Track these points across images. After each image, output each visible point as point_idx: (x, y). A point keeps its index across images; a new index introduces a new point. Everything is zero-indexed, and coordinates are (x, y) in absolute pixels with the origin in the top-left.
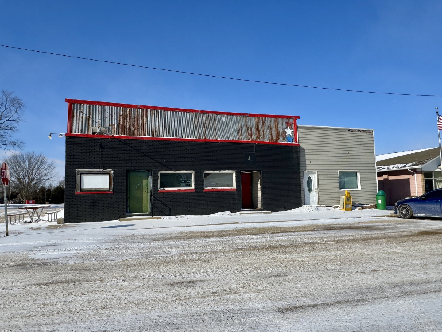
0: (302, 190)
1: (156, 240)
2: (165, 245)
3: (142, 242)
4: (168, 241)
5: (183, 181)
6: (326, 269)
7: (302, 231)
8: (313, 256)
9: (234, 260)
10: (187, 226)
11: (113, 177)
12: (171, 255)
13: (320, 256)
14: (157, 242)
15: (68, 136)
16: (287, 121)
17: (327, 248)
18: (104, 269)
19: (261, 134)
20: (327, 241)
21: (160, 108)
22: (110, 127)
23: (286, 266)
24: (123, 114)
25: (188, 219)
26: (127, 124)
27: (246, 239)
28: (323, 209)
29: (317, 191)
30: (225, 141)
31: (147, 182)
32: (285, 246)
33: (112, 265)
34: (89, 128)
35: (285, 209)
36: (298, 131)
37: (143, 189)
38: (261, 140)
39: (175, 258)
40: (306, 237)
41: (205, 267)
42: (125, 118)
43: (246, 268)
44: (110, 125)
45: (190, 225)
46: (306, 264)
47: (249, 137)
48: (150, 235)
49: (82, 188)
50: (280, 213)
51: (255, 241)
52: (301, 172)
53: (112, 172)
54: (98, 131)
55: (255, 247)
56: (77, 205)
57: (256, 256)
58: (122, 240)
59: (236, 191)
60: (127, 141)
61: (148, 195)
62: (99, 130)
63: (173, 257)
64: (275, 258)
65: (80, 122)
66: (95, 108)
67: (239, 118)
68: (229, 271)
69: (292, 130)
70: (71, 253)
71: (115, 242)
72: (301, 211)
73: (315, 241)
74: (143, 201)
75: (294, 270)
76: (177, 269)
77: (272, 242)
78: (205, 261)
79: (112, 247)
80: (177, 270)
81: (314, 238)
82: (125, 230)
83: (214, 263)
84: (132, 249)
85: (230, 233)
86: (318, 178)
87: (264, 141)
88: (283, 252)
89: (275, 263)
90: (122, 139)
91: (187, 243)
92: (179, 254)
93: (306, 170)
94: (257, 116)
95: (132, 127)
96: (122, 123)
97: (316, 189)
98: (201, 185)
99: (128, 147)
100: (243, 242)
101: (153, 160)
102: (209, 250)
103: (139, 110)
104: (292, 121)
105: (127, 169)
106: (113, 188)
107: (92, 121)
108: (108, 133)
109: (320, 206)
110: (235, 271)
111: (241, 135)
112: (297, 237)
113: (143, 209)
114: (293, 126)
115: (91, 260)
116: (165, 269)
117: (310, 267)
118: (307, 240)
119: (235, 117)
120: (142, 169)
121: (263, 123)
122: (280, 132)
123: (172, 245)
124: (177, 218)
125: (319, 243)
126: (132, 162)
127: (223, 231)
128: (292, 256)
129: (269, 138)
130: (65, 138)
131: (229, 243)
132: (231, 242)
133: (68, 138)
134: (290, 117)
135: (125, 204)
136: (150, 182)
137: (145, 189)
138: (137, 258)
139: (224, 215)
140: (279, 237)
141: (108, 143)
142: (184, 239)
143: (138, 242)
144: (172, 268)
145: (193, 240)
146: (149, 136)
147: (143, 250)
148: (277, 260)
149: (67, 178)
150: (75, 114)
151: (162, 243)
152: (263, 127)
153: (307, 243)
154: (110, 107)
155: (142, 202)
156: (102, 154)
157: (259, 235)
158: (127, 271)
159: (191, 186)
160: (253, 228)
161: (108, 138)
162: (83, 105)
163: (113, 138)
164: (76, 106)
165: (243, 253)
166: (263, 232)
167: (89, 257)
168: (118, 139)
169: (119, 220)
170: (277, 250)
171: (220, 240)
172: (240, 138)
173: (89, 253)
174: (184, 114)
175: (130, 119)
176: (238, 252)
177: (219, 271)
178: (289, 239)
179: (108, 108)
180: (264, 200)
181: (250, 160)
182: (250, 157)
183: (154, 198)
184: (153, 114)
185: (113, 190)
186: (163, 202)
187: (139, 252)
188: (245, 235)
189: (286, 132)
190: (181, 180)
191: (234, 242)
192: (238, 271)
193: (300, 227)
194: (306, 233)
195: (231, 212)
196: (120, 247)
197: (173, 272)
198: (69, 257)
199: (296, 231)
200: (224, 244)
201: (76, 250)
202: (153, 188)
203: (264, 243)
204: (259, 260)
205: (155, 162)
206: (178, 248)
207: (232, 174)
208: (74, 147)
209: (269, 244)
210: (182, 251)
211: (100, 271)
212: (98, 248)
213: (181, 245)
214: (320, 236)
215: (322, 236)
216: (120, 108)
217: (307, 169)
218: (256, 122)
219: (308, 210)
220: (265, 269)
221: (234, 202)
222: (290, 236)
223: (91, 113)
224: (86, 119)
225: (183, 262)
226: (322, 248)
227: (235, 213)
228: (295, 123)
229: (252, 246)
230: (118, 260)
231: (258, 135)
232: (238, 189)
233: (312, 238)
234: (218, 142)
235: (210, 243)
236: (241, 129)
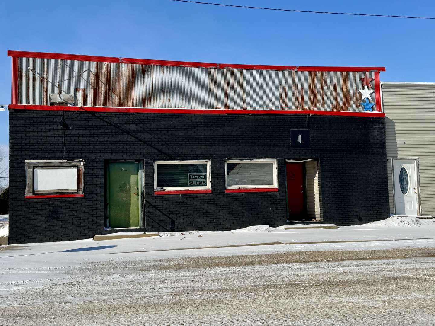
0: (389, 189)
1: (144, 270)
2: (157, 277)
3: (122, 274)
4: (163, 271)
5: (193, 177)
6: (413, 322)
7: (385, 258)
8: (395, 300)
9: (259, 304)
10: (196, 248)
11: (83, 171)
12: (162, 293)
13: (408, 300)
14: (145, 273)
15: (13, 109)
16: (363, 77)
17: (423, 288)
18: (52, 315)
19: (319, 99)
20: (425, 275)
21: (156, 62)
22: (77, 94)
23: (344, 316)
24: (98, 73)
25: (200, 236)
26: (103, 89)
27: (288, 269)
28: (427, 222)
29: (416, 191)
30: (259, 111)
31: (136, 179)
32: (350, 282)
33: (65, 310)
34: (45, 96)
35: (362, 221)
36: (382, 92)
37: (130, 189)
38: (319, 108)
39: (167, 298)
40: (390, 268)
41: (210, 314)
42: (100, 78)
43: (276, 317)
44: (77, 90)
45: (202, 246)
46: (380, 312)
47: (299, 104)
48: (137, 262)
49: (35, 188)
50: (351, 228)
51: (301, 273)
52: (388, 160)
53: (82, 163)
54: (59, 100)
55: (300, 282)
56: (29, 216)
57: (299, 298)
58: (91, 270)
59: (279, 191)
60: (104, 115)
61: (138, 200)
62: (60, 98)
63: (165, 297)
64: (329, 302)
65: (31, 86)
66: (53, 63)
67: (284, 73)
68: (248, 321)
69: (372, 91)
70: (9, 291)
71: (80, 273)
72: (388, 225)
73: (404, 275)
74: (131, 208)
75: (357, 323)
76: (166, 316)
77: (329, 276)
78: (213, 305)
79: (73, 281)
80: (165, 318)
81: (404, 269)
82: (100, 255)
83: (226, 308)
84: (104, 284)
85: (264, 259)
86: (418, 170)
87: (324, 109)
88: (344, 293)
89: (327, 310)
90: (97, 112)
91: (192, 274)
92: (175, 292)
93: (397, 157)
94: (312, 70)
95: (112, 93)
96: (95, 87)
97: (414, 188)
98: (220, 183)
99: (106, 124)
100: (282, 275)
101: (146, 145)
102: (224, 287)
103: (122, 66)
104: (371, 75)
105: (105, 159)
106: (84, 189)
107: (49, 84)
108: (75, 103)
109: (422, 216)
110: (258, 322)
111: (286, 102)
112: (374, 268)
113: (131, 221)
114: (373, 83)
115: (37, 301)
116: (146, 317)
117: (385, 318)
118: (391, 273)
119: (275, 72)
120: (128, 158)
121: (322, 80)
122: (352, 94)
123: (167, 278)
124: (184, 236)
125: (410, 278)
126: (113, 147)
127: (252, 256)
128: (359, 299)
129: (332, 105)
130: (8, 112)
131: (258, 275)
132: (263, 274)
133: (13, 111)
134: (368, 69)
135: (102, 213)
136: (141, 179)
137: (133, 190)
138: (107, 299)
139: (258, 231)
140: (344, 268)
141: (75, 119)
142: (188, 268)
143: (116, 273)
144: (157, 315)
145: (202, 271)
146: (138, 106)
147: (119, 286)
148: (331, 305)
149: (12, 173)
150: (23, 74)
151: (153, 275)
152: (321, 88)
153: (390, 278)
154: (76, 62)
155: (129, 210)
156: (65, 135)
157: (311, 263)
158: (86, 320)
159: (205, 184)
160: (303, 252)
161: (75, 111)
162: (35, 59)
163: (83, 111)
164: (24, 62)
165: (278, 291)
166: (319, 259)
167: (34, 297)
168: (90, 113)
169: (92, 239)
170: (336, 289)
171: (244, 270)
172: (284, 107)
173: (36, 290)
174: (193, 70)
175: (109, 80)
176: (270, 290)
177: (231, 321)
178: (361, 271)
179: (74, 63)
180: (324, 207)
181: (300, 142)
182: (300, 136)
183: (148, 204)
184: (144, 72)
185: (84, 192)
186: (162, 211)
187: (114, 288)
188: (287, 263)
189: (361, 95)
190: (190, 175)
191: (267, 274)
192: (263, 321)
193: (383, 251)
194: (391, 261)
195: (270, 226)
196: (86, 281)
197: (158, 322)
198: (4, 296)
199: (374, 259)
200: (250, 277)
201: (17, 285)
202: (146, 188)
203: (315, 276)
204: (301, 304)
205: (149, 147)
206: (176, 282)
207: (271, 165)
208: (21, 125)
209: (325, 278)
210: (180, 287)
211: (44, 319)
212: (52, 282)
213: (181, 278)
214: (415, 266)
215: (418, 267)
216: (93, 64)
217: (398, 155)
218: (309, 79)
219: (401, 223)
220: (308, 320)
221: (274, 209)
222: (363, 266)
223: (47, 71)
224: (39, 81)
225: (178, 306)
226: (414, 287)
227: (277, 228)
228: (377, 79)
229: (296, 281)
230: (78, 301)
231: (314, 100)
232: (282, 188)
233: (399, 270)
234: (248, 115)
235: (228, 275)
236: (286, 93)
